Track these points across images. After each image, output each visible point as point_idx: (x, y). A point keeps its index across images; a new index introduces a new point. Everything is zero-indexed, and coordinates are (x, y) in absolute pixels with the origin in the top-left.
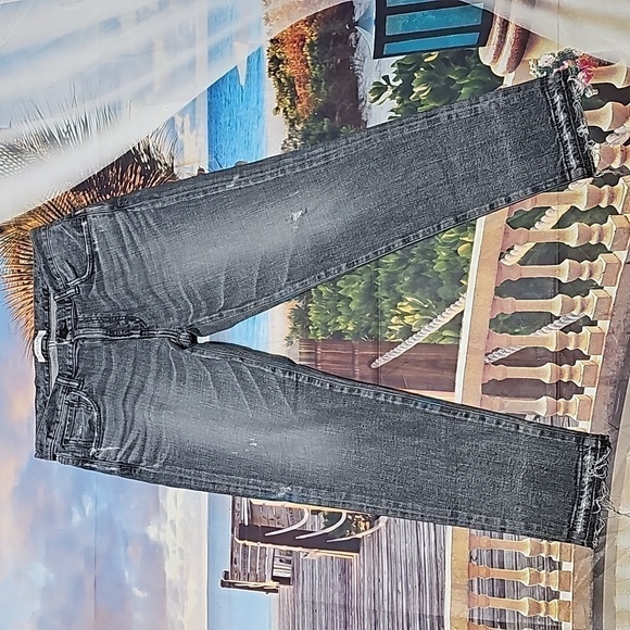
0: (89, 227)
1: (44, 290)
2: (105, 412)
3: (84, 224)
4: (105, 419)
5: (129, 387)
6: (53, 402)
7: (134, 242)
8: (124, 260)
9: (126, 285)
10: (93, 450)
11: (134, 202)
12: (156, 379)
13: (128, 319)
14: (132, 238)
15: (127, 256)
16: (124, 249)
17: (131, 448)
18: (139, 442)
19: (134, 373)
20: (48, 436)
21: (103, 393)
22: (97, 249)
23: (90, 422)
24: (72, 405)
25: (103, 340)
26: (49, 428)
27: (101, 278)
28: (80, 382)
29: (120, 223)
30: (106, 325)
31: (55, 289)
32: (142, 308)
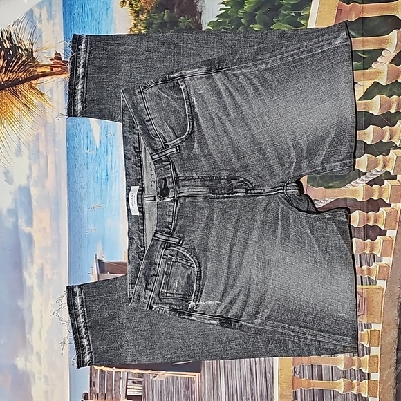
0: (187, 90)
1: (135, 148)
2: (206, 268)
3: (182, 87)
4: (205, 275)
5: (232, 245)
6: (151, 256)
7: (235, 102)
8: (225, 119)
9: (232, 143)
10: (192, 303)
11: (234, 64)
12: (261, 237)
13: (230, 178)
14: (233, 98)
15: (227, 115)
16: (225, 108)
17: (232, 303)
18: (241, 298)
19: (236, 231)
20: (146, 288)
21: (206, 250)
22: (196, 109)
23: (189, 277)
24: (170, 260)
25: (205, 197)
26: (147, 281)
27: (202, 137)
28: (180, 238)
29: (219, 83)
30: (207, 183)
31: (153, 149)
32: (246, 168)
